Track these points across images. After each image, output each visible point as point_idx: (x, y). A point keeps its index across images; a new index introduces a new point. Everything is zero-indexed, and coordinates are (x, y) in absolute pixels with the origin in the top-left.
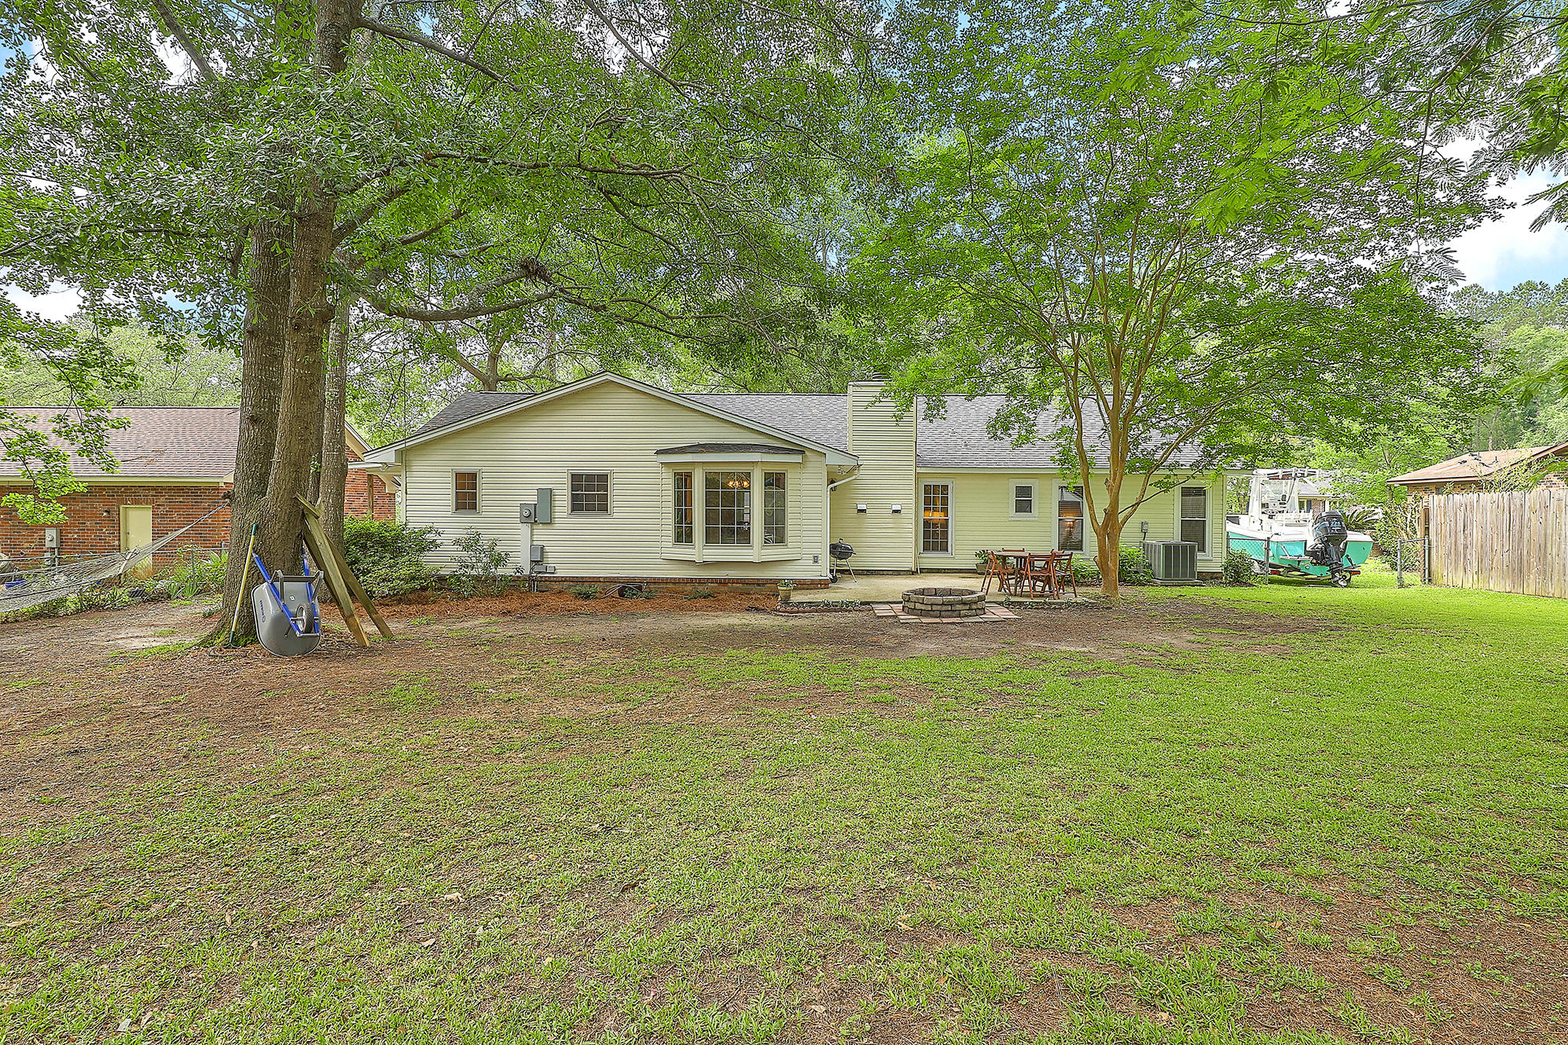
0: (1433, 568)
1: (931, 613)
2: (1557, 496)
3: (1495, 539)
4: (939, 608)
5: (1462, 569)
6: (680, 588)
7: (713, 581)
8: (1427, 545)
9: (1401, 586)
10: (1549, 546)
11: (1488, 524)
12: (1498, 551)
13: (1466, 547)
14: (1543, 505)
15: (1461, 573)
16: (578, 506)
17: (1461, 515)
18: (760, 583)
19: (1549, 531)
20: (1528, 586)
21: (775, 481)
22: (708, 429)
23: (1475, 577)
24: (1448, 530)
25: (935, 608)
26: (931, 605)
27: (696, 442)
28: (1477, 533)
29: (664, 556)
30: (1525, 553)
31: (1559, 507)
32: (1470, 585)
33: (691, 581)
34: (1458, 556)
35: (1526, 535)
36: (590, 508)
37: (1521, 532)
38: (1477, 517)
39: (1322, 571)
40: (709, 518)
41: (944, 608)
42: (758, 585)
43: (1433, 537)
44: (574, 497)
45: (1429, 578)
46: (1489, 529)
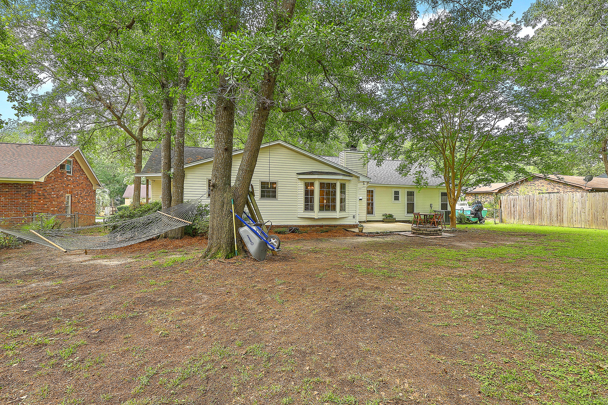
0: (503, 218)
1: (430, 234)
2: (545, 196)
3: (524, 209)
4: (433, 232)
5: (513, 218)
6: (305, 229)
7: (316, 226)
8: (501, 211)
9: (495, 224)
10: (543, 211)
11: (522, 204)
12: (526, 213)
13: (514, 211)
14: (540, 199)
15: (513, 219)
16: (263, 195)
17: (512, 202)
18: (335, 226)
19: (543, 206)
20: (536, 223)
21: (343, 186)
22: (315, 166)
23: (518, 220)
24: (508, 206)
25: (431, 232)
26: (430, 231)
27: (311, 170)
28: (518, 207)
29: (299, 216)
30: (535, 213)
31: (546, 199)
32: (516, 223)
33: (309, 226)
34: (512, 214)
35: (535, 208)
36: (269, 196)
37: (533, 207)
38: (518, 203)
39: (476, 219)
40: (321, 201)
41: (434, 232)
42: (334, 227)
43: (503, 209)
44: (262, 192)
45: (502, 221)
46: (522, 206)
